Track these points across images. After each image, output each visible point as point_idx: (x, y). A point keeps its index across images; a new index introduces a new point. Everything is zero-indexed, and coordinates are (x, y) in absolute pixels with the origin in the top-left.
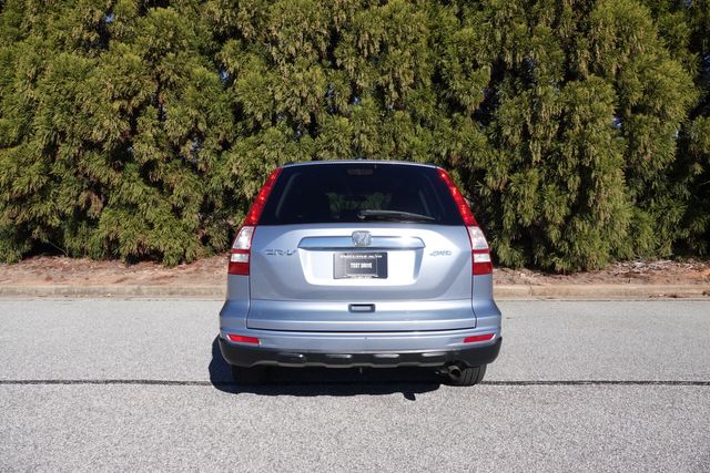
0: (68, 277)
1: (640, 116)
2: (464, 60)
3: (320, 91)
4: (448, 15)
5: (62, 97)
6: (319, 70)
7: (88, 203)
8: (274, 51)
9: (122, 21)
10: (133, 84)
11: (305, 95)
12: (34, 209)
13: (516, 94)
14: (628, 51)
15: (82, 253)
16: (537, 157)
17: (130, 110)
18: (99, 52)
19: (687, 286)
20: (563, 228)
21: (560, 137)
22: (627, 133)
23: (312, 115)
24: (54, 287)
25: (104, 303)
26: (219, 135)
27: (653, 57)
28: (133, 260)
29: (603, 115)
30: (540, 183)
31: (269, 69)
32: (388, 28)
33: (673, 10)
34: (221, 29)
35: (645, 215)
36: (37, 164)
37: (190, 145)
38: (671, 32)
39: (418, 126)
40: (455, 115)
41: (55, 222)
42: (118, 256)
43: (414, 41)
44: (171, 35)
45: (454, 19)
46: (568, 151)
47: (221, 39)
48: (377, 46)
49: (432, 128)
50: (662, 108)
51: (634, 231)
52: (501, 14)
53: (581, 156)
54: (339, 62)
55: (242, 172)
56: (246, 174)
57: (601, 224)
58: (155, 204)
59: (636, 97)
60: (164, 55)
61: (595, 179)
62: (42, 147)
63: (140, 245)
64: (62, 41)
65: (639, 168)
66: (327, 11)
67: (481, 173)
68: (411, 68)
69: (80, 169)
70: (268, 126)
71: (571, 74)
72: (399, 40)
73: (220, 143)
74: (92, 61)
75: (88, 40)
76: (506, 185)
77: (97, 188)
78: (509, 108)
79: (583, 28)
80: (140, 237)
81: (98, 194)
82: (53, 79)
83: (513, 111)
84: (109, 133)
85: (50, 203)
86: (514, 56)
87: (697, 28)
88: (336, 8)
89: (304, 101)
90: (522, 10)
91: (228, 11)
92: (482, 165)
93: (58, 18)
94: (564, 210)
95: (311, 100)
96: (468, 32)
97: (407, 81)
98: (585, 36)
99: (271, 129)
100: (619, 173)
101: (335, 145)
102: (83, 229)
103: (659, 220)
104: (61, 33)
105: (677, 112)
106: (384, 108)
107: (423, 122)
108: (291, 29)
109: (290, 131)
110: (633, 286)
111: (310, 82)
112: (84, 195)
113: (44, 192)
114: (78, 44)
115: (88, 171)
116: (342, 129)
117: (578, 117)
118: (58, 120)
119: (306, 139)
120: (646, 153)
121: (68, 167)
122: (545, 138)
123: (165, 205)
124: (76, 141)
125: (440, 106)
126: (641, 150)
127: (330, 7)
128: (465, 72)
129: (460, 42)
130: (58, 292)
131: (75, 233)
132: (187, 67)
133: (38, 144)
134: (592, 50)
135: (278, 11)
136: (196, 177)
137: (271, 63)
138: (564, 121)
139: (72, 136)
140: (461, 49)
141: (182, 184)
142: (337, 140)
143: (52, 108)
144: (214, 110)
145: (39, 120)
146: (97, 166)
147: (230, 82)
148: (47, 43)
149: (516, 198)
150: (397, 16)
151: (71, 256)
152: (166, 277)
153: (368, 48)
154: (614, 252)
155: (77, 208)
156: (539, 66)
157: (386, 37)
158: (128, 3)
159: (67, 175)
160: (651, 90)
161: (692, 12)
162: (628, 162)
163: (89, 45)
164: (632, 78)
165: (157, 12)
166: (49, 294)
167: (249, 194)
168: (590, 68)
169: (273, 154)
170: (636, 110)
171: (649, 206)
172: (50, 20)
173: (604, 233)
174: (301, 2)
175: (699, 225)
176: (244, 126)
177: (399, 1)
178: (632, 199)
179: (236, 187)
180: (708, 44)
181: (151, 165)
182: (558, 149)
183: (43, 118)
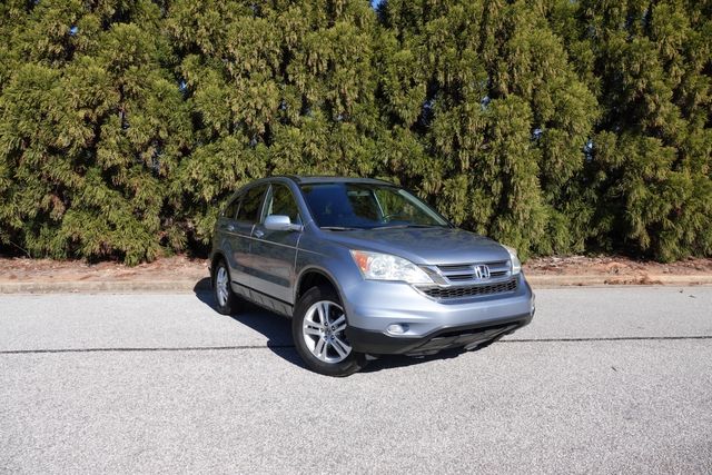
0: (32, 275)
1: (552, 130)
2: (403, 78)
3: (273, 104)
4: (390, 38)
5: (27, 105)
6: (272, 85)
7: (51, 205)
8: (231, 67)
9: (87, 35)
10: (98, 94)
11: (259, 107)
13: (448, 109)
14: (542, 74)
15: (44, 253)
16: (465, 165)
17: (94, 119)
18: (64, 63)
19: (592, 276)
20: (488, 227)
22: (541, 145)
23: (267, 126)
24: (19, 284)
25: (71, 298)
26: (178, 142)
27: (563, 80)
28: (94, 259)
29: (520, 129)
30: (469, 188)
31: (227, 82)
32: (335, 49)
33: (581, 39)
34: (181, 44)
35: (561, 216)
36: (3, 168)
37: (152, 151)
38: (580, 58)
39: (363, 137)
40: (395, 127)
41: (18, 223)
42: (80, 257)
43: (359, 61)
44: (133, 49)
45: (395, 41)
46: (492, 159)
47: (181, 53)
48: (325, 65)
49: (376, 139)
50: (570, 123)
51: (551, 230)
52: (434, 39)
53: (502, 164)
54: (291, 78)
55: (201, 176)
56: (205, 179)
57: (521, 223)
58: (118, 206)
59: (548, 114)
60: (128, 68)
61: (514, 184)
62: (7, 151)
63: (102, 245)
64: (28, 52)
65: (553, 175)
66: (280, 32)
67: (419, 179)
68: (356, 84)
69: (44, 172)
70: (226, 135)
71: (494, 93)
72: (345, 59)
73: (180, 150)
74: (58, 72)
75: (53, 52)
76: (441, 189)
77: (62, 191)
78: (442, 121)
79: (504, 53)
80: (103, 238)
81: (61, 197)
82: (19, 88)
83: (446, 124)
84: (74, 140)
85: (13, 206)
86: (446, 76)
87: (601, 55)
88: (287, 29)
89: (258, 112)
90: (453, 36)
91: (187, 29)
92: (419, 171)
93: (23, 31)
94: (489, 211)
95: (265, 111)
96: (406, 53)
97: (352, 96)
98: (505, 60)
99: (228, 138)
100: (534, 180)
101: (288, 153)
102: (45, 230)
103: (573, 220)
104: (27, 45)
105: (583, 126)
106: (331, 119)
107: (368, 133)
108: (246, 47)
109: (246, 139)
110: (548, 277)
111: (264, 95)
112: (47, 198)
113: (7, 195)
114: (43, 56)
115: (52, 175)
116: (293, 138)
117: (498, 131)
118: (23, 126)
119: (261, 146)
120: (557, 162)
121: (32, 171)
122: (472, 148)
123: (126, 208)
124: (40, 147)
125: (383, 118)
126: (553, 160)
127: (283, 28)
128: (404, 88)
129: (399, 63)
130: (24, 289)
131: (37, 234)
132: (149, 79)
133: (3, 149)
134: (511, 73)
135: (234, 31)
136: (157, 181)
137: (228, 78)
138: (488, 133)
139: (37, 143)
140: (401, 68)
141: (144, 188)
142: (289, 148)
143: (18, 116)
144: (175, 120)
145: (4, 126)
146: (61, 170)
147: (188, 94)
148: (13, 53)
149: (449, 200)
150: (344, 38)
151: (32, 256)
152: (128, 274)
153: (317, 65)
154: (534, 249)
155: (41, 210)
156: (467, 85)
157: (333, 57)
158: (93, 19)
159: (31, 178)
160: (561, 108)
161: (597, 41)
162: (542, 169)
163: (54, 57)
164: (545, 97)
165: (120, 28)
166: (15, 291)
167: (208, 197)
168: (510, 89)
169: (231, 160)
170: (549, 125)
171: (565, 208)
172: (15, 32)
173: (525, 232)
174: (255, 24)
175: (605, 224)
176: (203, 134)
177: (344, 24)
178: (550, 203)
179: (196, 191)
180: (610, 69)
181: (115, 169)
182: (484, 158)
183: (9, 125)
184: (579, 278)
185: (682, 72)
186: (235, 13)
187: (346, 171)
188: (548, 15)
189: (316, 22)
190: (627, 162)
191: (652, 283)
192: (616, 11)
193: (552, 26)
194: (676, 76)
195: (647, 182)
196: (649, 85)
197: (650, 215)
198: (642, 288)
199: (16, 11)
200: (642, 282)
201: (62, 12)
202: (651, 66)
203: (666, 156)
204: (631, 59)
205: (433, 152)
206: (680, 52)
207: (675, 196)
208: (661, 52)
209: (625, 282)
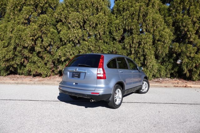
0: (18, 80)
1: (159, 42)
2: (116, 28)
3: (80, 35)
4: (113, 17)
5: (18, 36)
6: (80, 30)
7: (24, 61)
8: (70, 25)
9: (33, 18)
10: (35, 33)
11: (76, 36)
12: (11, 63)
13: (129, 36)
14: (156, 27)
15: (22, 74)
16: (133, 52)
17: (34, 39)
18: (28, 25)
19: (170, 84)
21: (139, 47)
22: (155, 46)
23: (78, 41)
24: (14, 82)
26: (56, 45)
27: (162, 28)
28: (35, 76)
29: (149, 42)
31: (69, 30)
32: (98, 20)
33: (169, 16)
34: (58, 20)
35: (162, 67)
36: (12, 52)
37: (49, 48)
38: (168, 22)
39: (105, 44)
40: (114, 41)
41: (16, 66)
42: (31, 75)
43: (105, 23)
44: (45, 21)
45: (115, 18)
46: (140, 50)
47: (58, 22)
48: (95, 24)
49: (109, 44)
50: (164, 40)
51: (159, 70)
52: (125, 17)
54: (85, 28)
56: (62, 55)
57: (149, 69)
58: (40, 62)
59: (157, 38)
60: (43, 26)
61: (147, 58)
63: (36, 72)
64: (19, 22)
65: (159, 55)
68: (103, 30)
69: (22, 53)
72: (100, 23)
73: (57, 47)
74: (26, 27)
79: (144, 21)
80: (36, 70)
81: (27, 59)
82: (16, 31)
83: (128, 41)
84: (29, 45)
85: (14, 61)
86: (128, 27)
87: (174, 21)
89: (76, 37)
90: (131, 16)
91: (59, 15)
93: (18, 17)
95: (78, 37)
96: (118, 21)
98: (145, 23)
99: (69, 44)
100: (153, 57)
101: (84, 48)
102: (22, 68)
103: (166, 68)
104: (19, 21)
105: (168, 41)
106: (96, 39)
107: (107, 43)
108: (74, 20)
109: (73, 45)
110: (157, 84)
111: (78, 33)
113: (13, 59)
114: (22, 23)
115: (24, 54)
116: (86, 45)
117: (142, 42)
118: (17, 41)
121: (19, 53)
122: (135, 47)
123: (43, 63)
124: (21, 46)
125: (111, 39)
126: (159, 51)
127: (84, 15)
128: (117, 31)
129: (115, 24)
130: (15, 83)
131: (20, 69)
132: (49, 29)
133: (12, 47)
134: (146, 26)
135: (71, 16)
136: (51, 55)
137: (69, 28)
138: (140, 44)
139: (20, 45)
141: (47, 57)
142: (84, 47)
143: (16, 39)
144: (55, 39)
145: (12, 41)
147: (59, 32)
148: (16, 23)
150: (100, 17)
151: (19, 75)
152: (42, 80)
153: (93, 25)
154: (154, 76)
155: (21, 63)
156: (134, 30)
157: (97, 22)
158: (35, 14)
159: (19, 54)
160: (162, 36)
161: (173, 17)
162: (156, 53)
163: (25, 23)
164: (157, 33)
165: (42, 16)
166: (13, 83)
167: (63, 60)
168: (146, 30)
169: (69, 50)
171: (164, 64)
172: (16, 17)
173: (151, 71)
174: (76, 14)
175: (176, 70)
176: (62, 43)
177: (101, 14)
178: (159, 63)
179: (60, 58)
180: (177, 25)
181: (39, 52)
182: (138, 50)
183: (13, 41)
184: (166, 85)
185: (198, 26)
186: (72, 11)
188: (159, 10)
189: (93, 13)
190: (182, 51)
191: (188, 87)
192: (179, 8)
193: (160, 13)
194: (197, 27)
195: (188, 57)
196: (188, 29)
197: (189, 67)
199: (17, 12)
200: (185, 87)
201: (27, 12)
202: (189, 24)
203: (194, 50)
204: (183, 22)
205: (124, 48)
206: (198, 20)
207: (196, 62)
208: (192, 20)
209: (180, 86)
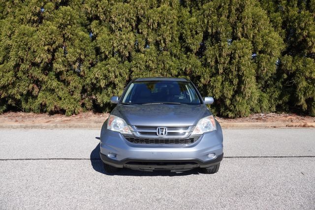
0: (25, 120)
1: (262, 55)
2: (192, 31)
3: (132, 43)
4: (185, 12)
5: (22, 44)
6: (132, 34)
7: (33, 88)
8: (113, 26)
9: (49, 12)
10: (53, 39)
11: (126, 45)
12: (10, 91)
13: (213, 45)
14: (257, 29)
15: (30, 110)
16: (221, 71)
17: (52, 50)
18: (38, 25)
19: (280, 123)
20: (231, 100)
21: (230, 63)
22: (257, 62)
23: (129, 53)
24: (19, 124)
25: (42, 131)
26: (89, 60)
27: (267, 31)
28: (52, 113)
29: (247, 54)
30: (223, 82)
31: (111, 33)
32: (161, 17)
33: (276, 12)
34: (91, 16)
35: (265, 95)
36: (11, 72)
37: (77, 64)
38: (275, 21)
39: (173, 58)
40: (188, 53)
41: (19, 97)
42: (45, 112)
43: (172, 23)
44: (69, 18)
45: (188, 14)
46: (233, 68)
47: (90, 20)
48: (156, 25)
49: (179, 59)
50: (271, 52)
51: (260, 101)
52: (207, 12)
53: (238, 71)
54: (140, 31)
55: (99, 76)
56: (101, 77)
57: (247, 98)
58: (62, 89)
59: (260, 47)
60: (67, 27)
61: (244, 80)
62: (13, 65)
63: (55, 107)
64: (22, 20)
65: (262, 76)
66: (135, 9)
67: (199, 77)
68: (170, 34)
69: (30, 74)
70: (111, 57)
71: (235, 38)
72: (165, 22)
73: (90, 64)
74: (35, 29)
75: (34, 20)
76: (209, 82)
77: (38, 83)
78: (210, 51)
79: (240, 19)
80: (56, 104)
81: (37, 85)
82: (18, 36)
83: (212, 52)
84: (42, 60)
85: (16, 89)
86: (212, 30)
87: (285, 19)
88: (139, 8)
89: (126, 47)
90: (216, 11)
91: (94, 9)
92: (199, 74)
93: (20, 10)
94: (232, 93)
95: (129, 46)
96: (194, 19)
97: (168, 39)
98: (240, 22)
99: (112, 59)
100: (254, 78)
101: (139, 65)
102: (30, 100)
103: (270, 97)
104: (22, 17)
105: (277, 53)
106: (158, 50)
107: (175, 56)
108: (120, 17)
109: (120, 59)
110: (259, 123)
111: (128, 39)
112: (31, 86)
113: (14, 84)
114: (29, 22)
115: (33, 75)
116: (141, 59)
117: (237, 55)
118: (20, 53)
119: (126, 62)
120: (264, 70)
121: (24, 74)
122: (224, 63)
123: (66, 90)
124: (28, 63)
126: (262, 69)
127: (137, 8)
128: (192, 35)
129: (190, 24)
130: (21, 127)
131: (27, 102)
132: (76, 32)
133: (12, 63)
134: (243, 28)
135: (115, 9)
136: (79, 78)
137: (112, 31)
138: (232, 56)
139: (26, 61)
140: (191, 26)
141: (74, 81)
142: (139, 63)
143: (18, 49)
144: (88, 50)
145: (12, 53)
146: (37, 73)
147: (94, 38)
148: (16, 20)
149: (213, 87)
150: (164, 12)
151: (25, 112)
152: (67, 120)
153: (152, 25)
154: (252, 110)
155: (28, 91)
156: (222, 34)
157: (160, 21)
158: (51, 5)
159: (24, 77)
160: (266, 44)
161: (283, 13)
162: (257, 73)
163: (34, 22)
164: (259, 39)
165: (63, 8)
166: (17, 127)
167: (103, 86)
168: (242, 35)
169: (113, 69)
170: (260, 52)
171: (267, 91)
172: (17, 11)
173: (248, 102)
174: (124, 6)
175: (286, 99)
176: (101, 57)
177: (165, 6)
178: (260, 88)
179: (97, 83)
180: (290, 26)
181: (61, 73)
182: (230, 68)
183: (14, 53)
184: (274, 124)
186: (115, 1)
187: (165, 73)
188: (260, 0)
189: (152, 5)
190: (297, 70)
191: (309, 126)
193: (262, 6)
195: (307, 79)
196: (308, 33)
197: (308, 95)
198: (304, 129)
199: (17, 1)
200: (304, 126)
202: (310, 25)
204: (300, 21)
209: (296, 126)
